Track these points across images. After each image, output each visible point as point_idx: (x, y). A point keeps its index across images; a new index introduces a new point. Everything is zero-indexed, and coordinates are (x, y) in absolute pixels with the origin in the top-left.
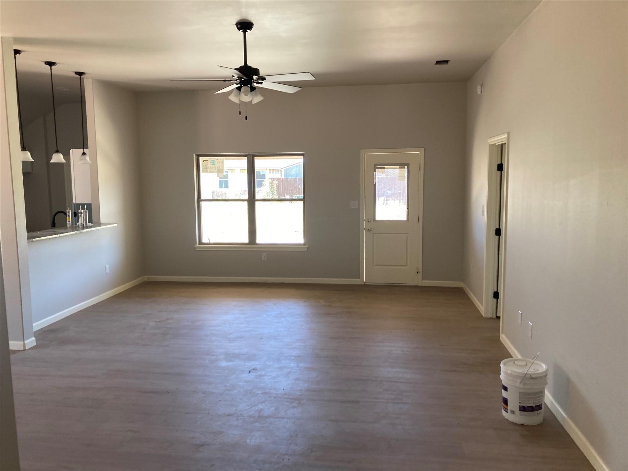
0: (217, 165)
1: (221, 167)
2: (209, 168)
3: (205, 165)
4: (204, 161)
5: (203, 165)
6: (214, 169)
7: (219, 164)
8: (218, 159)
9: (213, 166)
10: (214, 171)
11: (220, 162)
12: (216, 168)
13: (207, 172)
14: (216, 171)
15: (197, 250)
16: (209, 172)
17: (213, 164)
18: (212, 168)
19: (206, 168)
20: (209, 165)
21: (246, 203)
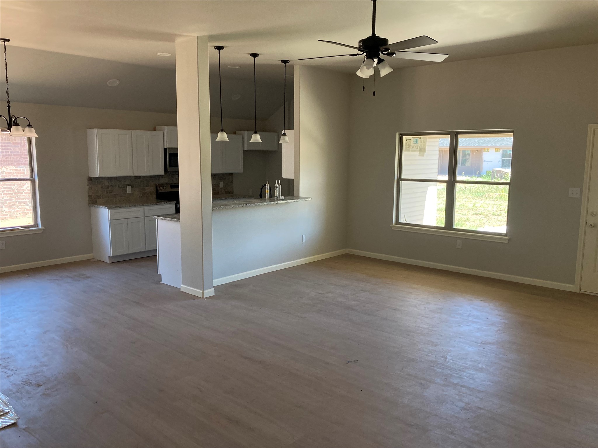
0: (419, 144)
1: (423, 145)
2: (412, 147)
3: (408, 144)
4: (408, 140)
5: (406, 144)
6: (416, 147)
7: (422, 142)
8: (420, 138)
9: (416, 145)
10: (416, 150)
11: (423, 141)
12: (418, 147)
13: (409, 150)
14: (418, 150)
15: (393, 229)
16: (411, 151)
17: (416, 142)
18: (414, 147)
19: (409, 147)
20: (412, 144)
21: (445, 184)
